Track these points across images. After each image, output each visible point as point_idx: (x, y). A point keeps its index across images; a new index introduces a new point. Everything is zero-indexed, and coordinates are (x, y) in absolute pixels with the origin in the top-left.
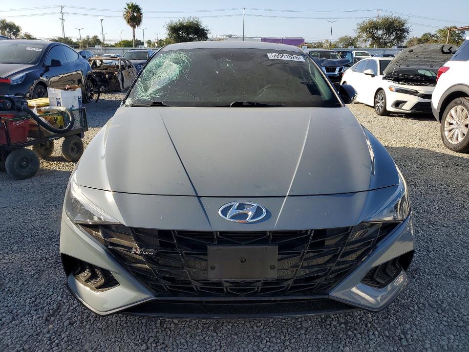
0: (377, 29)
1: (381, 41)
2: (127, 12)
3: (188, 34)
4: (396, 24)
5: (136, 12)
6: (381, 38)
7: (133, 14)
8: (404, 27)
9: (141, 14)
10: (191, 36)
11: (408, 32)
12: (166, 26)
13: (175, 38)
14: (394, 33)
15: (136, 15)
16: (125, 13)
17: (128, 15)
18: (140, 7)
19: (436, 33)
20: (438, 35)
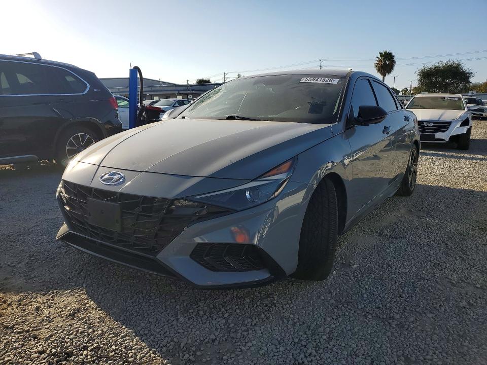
2: (379, 61)
3: (444, 79)
5: (388, 60)
7: (385, 62)
9: (394, 61)
10: (447, 81)
12: (417, 73)
13: (427, 84)
15: (387, 62)
16: (376, 62)
17: (380, 63)
18: (394, 54)
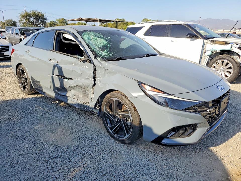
0: (30, 17)
1: (34, 23)
4: (40, 15)
6: (34, 22)
8: (45, 17)
11: (47, 20)
14: (40, 20)
19: (56, 21)
20: (57, 22)
